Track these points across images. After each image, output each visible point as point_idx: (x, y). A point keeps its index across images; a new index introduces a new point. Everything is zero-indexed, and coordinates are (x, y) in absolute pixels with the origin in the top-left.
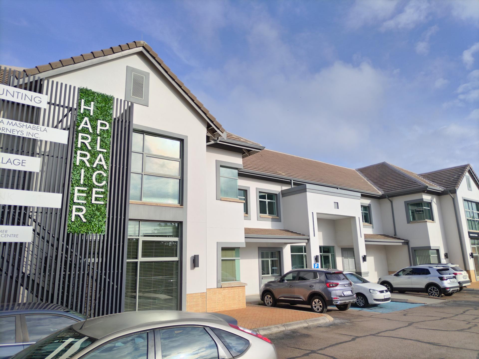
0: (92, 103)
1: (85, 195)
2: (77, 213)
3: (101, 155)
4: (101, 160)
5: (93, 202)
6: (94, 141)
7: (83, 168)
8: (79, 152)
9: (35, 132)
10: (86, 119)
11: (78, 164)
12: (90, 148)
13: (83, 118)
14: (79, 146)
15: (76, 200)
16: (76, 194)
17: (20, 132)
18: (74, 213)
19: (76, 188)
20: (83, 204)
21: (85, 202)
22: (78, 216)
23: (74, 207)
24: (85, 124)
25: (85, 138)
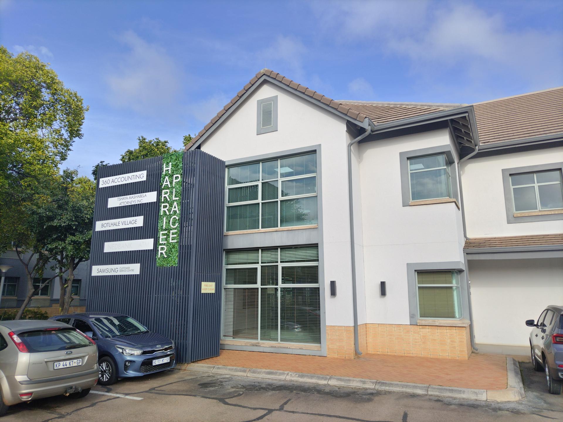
0: (170, 163)
1: (165, 237)
2: (162, 252)
3: (175, 203)
4: (175, 207)
5: (171, 241)
6: (171, 193)
7: (165, 216)
8: (163, 205)
9: (141, 198)
10: (167, 177)
11: (162, 214)
12: (169, 200)
13: (165, 178)
14: (163, 200)
15: (161, 242)
16: (161, 237)
17: (134, 202)
18: (160, 252)
19: (161, 233)
20: (164, 244)
21: (166, 242)
22: (162, 253)
23: (160, 247)
24: (166, 182)
25: (166, 193)
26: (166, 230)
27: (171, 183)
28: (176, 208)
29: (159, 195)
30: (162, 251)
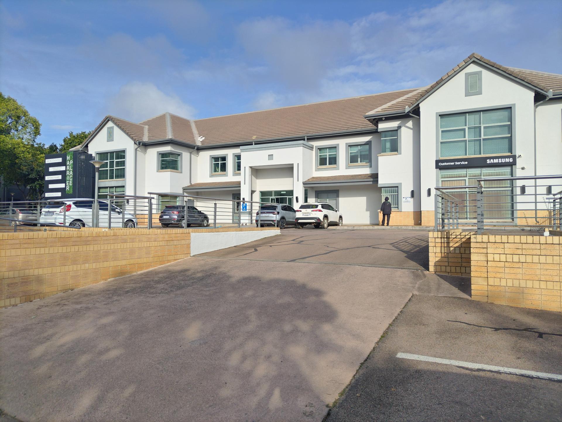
3: (71, 171)
5: (70, 185)
6: (70, 167)
8: (67, 171)
9: (60, 168)
14: (67, 170)
17: (58, 170)
22: (67, 189)
24: (68, 163)
25: (68, 167)
26: (68, 181)
27: (70, 164)
28: (71, 173)
29: (66, 168)
30: (68, 188)
